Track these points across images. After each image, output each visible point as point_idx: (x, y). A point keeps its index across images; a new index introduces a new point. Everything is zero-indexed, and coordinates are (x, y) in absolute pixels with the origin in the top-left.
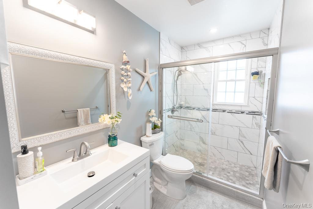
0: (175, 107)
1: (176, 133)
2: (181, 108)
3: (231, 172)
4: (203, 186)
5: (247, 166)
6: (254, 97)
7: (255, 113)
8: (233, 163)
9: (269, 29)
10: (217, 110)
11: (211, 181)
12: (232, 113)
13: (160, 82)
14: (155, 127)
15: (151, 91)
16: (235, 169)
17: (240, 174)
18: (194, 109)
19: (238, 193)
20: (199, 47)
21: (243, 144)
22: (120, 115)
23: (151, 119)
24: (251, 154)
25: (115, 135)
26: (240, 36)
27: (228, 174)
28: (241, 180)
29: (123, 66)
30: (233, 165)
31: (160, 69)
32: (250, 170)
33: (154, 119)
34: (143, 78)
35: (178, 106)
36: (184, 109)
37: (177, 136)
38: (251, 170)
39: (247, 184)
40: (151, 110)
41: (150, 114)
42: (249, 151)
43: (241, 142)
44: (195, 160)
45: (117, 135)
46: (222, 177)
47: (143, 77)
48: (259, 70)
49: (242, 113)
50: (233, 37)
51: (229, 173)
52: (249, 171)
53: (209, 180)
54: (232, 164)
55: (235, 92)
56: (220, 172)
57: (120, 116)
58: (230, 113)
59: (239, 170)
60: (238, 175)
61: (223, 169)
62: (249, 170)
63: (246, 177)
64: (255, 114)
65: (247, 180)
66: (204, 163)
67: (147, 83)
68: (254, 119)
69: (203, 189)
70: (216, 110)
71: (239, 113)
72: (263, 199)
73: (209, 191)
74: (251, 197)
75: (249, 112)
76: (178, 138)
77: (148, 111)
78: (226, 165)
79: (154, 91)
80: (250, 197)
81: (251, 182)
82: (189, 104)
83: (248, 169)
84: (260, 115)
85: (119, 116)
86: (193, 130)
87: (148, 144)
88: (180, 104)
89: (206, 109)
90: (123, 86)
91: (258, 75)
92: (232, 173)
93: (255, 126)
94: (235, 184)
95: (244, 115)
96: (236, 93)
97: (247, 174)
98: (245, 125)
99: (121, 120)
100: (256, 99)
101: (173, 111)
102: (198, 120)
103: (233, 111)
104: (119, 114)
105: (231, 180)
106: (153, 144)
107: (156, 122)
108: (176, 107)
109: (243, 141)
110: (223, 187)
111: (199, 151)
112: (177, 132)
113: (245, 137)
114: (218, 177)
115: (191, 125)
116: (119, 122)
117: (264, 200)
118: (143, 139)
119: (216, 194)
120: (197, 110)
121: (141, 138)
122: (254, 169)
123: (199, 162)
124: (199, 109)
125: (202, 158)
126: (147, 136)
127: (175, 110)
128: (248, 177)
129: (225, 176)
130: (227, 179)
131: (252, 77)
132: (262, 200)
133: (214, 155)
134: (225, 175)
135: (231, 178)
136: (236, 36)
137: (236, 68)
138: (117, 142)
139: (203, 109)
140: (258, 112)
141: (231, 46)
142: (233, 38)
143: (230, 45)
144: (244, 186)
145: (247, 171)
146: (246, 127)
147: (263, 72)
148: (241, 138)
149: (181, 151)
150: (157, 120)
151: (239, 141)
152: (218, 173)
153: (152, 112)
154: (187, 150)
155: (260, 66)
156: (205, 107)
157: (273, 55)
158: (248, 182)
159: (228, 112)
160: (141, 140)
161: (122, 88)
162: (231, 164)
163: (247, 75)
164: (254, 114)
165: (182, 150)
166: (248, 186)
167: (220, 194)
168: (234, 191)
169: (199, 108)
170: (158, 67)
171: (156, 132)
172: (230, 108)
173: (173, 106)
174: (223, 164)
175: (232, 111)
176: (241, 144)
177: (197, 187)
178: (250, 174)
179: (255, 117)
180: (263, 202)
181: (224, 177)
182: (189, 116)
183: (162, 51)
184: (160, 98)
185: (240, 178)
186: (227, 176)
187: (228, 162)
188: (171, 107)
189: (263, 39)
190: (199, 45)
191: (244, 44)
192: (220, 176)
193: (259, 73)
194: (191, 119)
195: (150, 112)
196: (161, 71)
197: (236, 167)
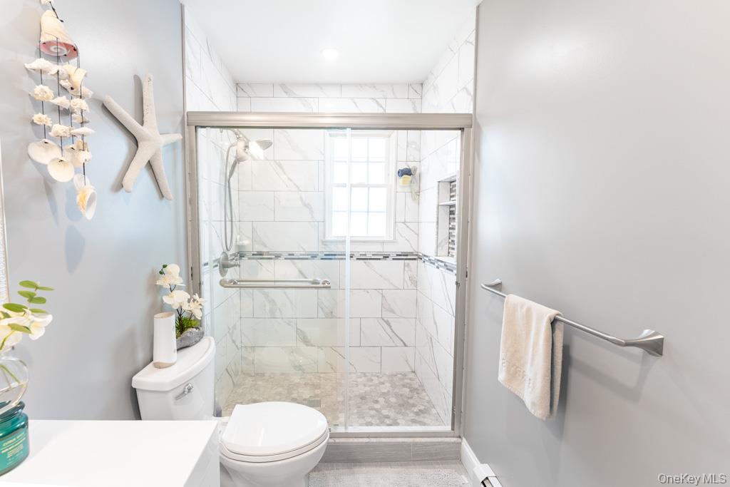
0: (229, 253)
1: (233, 332)
2: (242, 256)
3: (379, 399)
4: (338, 461)
5: (400, 374)
6: (404, 223)
7: (407, 255)
8: (375, 376)
9: (422, 84)
10: (335, 255)
11: (356, 440)
12: (367, 259)
13: (188, 171)
14: (183, 325)
15: (162, 196)
16: (384, 389)
17: (397, 395)
18: (278, 256)
19: (415, 444)
20: (286, 93)
21: (390, 327)
22: (39, 294)
23: (167, 300)
24: (405, 345)
25: (13, 405)
26: (373, 86)
27: (377, 406)
28: (403, 411)
29: (41, 63)
30: (376, 381)
31: (186, 130)
32: (409, 381)
33: (179, 299)
34: (133, 144)
35: (234, 252)
36: (249, 259)
37: (234, 342)
38: (410, 379)
39: (417, 414)
40: (164, 266)
41: (164, 282)
42: (402, 340)
43: (387, 324)
44: (293, 396)
45: (21, 406)
46: (369, 419)
47: (135, 141)
48: (411, 165)
49: (386, 257)
50: (360, 85)
51: (377, 402)
52: (408, 384)
53: (351, 440)
54: (373, 378)
55: (368, 212)
56: (359, 407)
57: (42, 300)
58: (362, 261)
59: (391, 386)
60: (393, 400)
61: (363, 398)
62: (406, 381)
63: (409, 398)
64: (409, 257)
65: (414, 405)
66: (317, 395)
67: (150, 165)
68: (406, 269)
69: (341, 471)
70: (332, 255)
71: (379, 259)
72: (460, 437)
73: (356, 469)
74: (442, 442)
75: (397, 255)
76: (237, 346)
77: (153, 272)
78: (365, 385)
79: (171, 196)
80: (439, 443)
81: (422, 408)
82: (265, 246)
83: (403, 379)
84: (415, 259)
85: (32, 298)
86: (278, 314)
87: (171, 396)
88: (238, 247)
89: (308, 255)
90: (43, 155)
91: (410, 175)
92: (381, 400)
93: (409, 283)
94: (397, 424)
95: (389, 262)
96: (370, 214)
97: (407, 390)
98: (392, 284)
99: (49, 318)
100: (408, 227)
101: (224, 266)
102: (315, 282)
103: (369, 256)
104: (32, 290)
105: (387, 417)
106: (189, 389)
107: (185, 307)
108: (231, 255)
109: (389, 320)
110: (386, 445)
111: (295, 367)
112: (234, 327)
113: (392, 311)
114: (361, 421)
115: (273, 302)
116: (37, 334)
117: (464, 439)
118: (144, 379)
119: (374, 469)
120: (285, 259)
121: (135, 378)
122: (412, 375)
123: (304, 397)
124: (291, 257)
125: (308, 384)
126: (159, 366)
127: (232, 263)
128: (412, 398)
129: (373, 412)
130: (379, 419)
131: (401, 180)
132: (459, 440)
133: (332, 368)
134: (372, 409)
135: (385, 412)
136: (366, 85)
137: (368, 158)
138: (26, 443)
139: (301, 255)
140: (412, 254)
141: (357, 106)
142: (361, 87)
143: (355, 103)
144: (414, 422)
145: (404, 386)
146: (392, 287)
147: (418, 172)
148: (387, 315)
149: (249, 381)
150: (189, 301)
151: (381, 321)
152: (355, 411)
153: (170, 273)
154: (263, 375)
155: (411, 158)
156: (307, 250)
157: (462, 129)
158: (416, 410)
159: (357, 259)
160: (134, 386)
161: (41, 168)
162: (372, 380)
163: (388, 175)
164: (405, 257)
165: (250, 379)
166: (422, 420)
167: (381, 466)
168: (409, 445)
169: (293, 255)
170: (179, 119)
171: (187, 343)
172: (362, 249)
173: (224, 252)
174: (357, 385)
175: (365, 255)
176: (387, 327)
177: (327, 472)
178: (413, 390)
179: (408, 264)
180: (463, 443)
181: (372, 416)
182: (263, 275)
183: (189, 69)
184: (189, 223)
185: (400, 405)
186: (377, 410)
187: (365, 375)
188: (219, 255)
189: (414, 103)
190: (286, 87)
191: (381, 107)
192: (363, 418)
193: (412, 172)
194: (272, 284)
195: (161, 273)
196: (190, 133)
197: (383, 383)
